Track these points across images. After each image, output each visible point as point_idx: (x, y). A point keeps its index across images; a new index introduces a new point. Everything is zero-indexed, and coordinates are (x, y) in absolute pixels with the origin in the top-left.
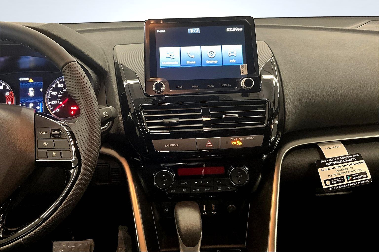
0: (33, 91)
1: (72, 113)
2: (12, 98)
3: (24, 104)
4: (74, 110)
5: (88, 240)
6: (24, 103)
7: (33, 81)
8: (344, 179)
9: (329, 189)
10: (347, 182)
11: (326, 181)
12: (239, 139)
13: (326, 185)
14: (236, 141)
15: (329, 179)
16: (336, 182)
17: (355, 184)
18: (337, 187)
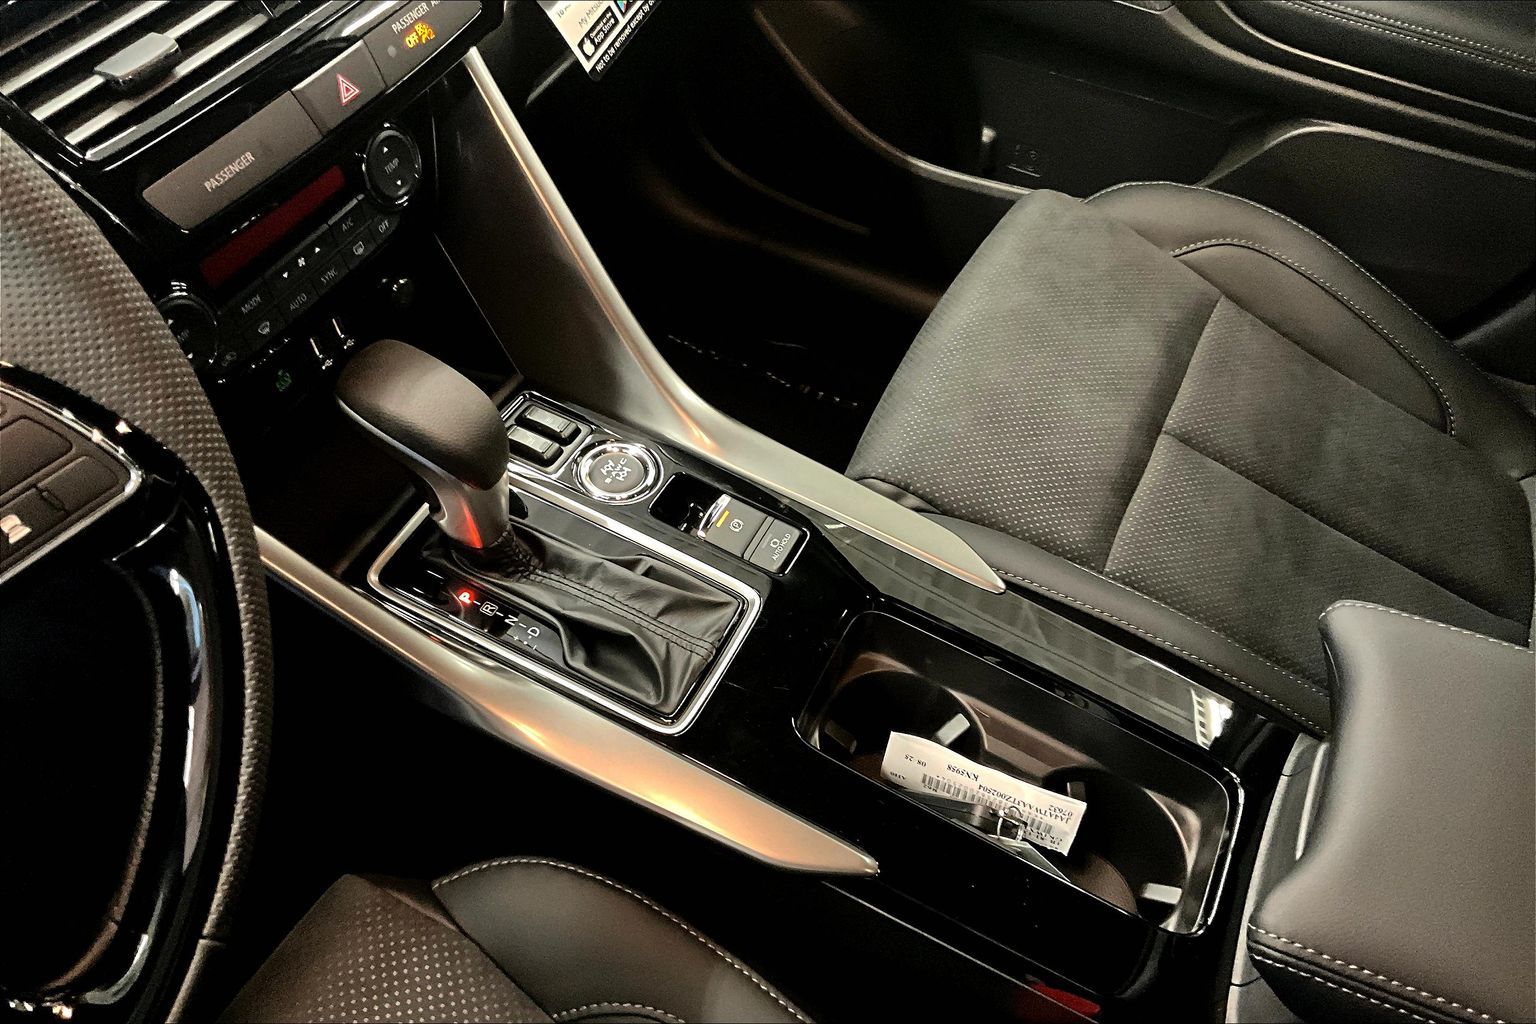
8: (614, 16)
9: (599, 68)
10: (623, 21)
11: (581, 45)
12: (415, 15)
13: (588, 58)
14: (410, 29)
15: (587, 35)
16: (601, 35)
17: (639, 17)
18: (612, 51)
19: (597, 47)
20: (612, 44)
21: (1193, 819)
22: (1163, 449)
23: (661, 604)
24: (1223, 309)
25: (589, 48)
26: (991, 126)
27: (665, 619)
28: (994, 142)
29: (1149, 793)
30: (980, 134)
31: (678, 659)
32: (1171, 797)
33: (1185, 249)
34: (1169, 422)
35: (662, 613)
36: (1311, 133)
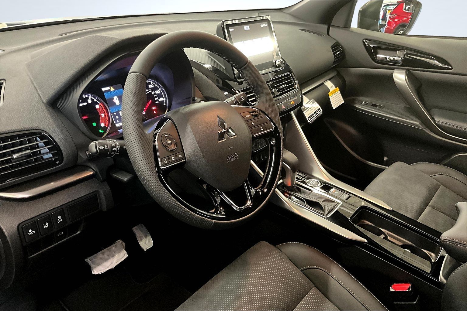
0: (118, 99)
1: (155, 112)
2: (104, 110)
3: (115, 114)
4: (155, 110)
5: (117, 241)
6: (115, 112)
7: (114, 90)
8: (314, 115)
9: (311, 123)
10: (315, 116)
11: (308, 118)
12: (292, 100)
13: (309, 121)
14: (291, 102)
15: (309, 117)
16: (312, 118)
17: (318, 116)
18: (313, 121)
19: (311, 119)
20: (313, 119)
21: (433, 254)
22: (427, 209)
23: (323, 200)
24: (441, 187)
25: (309, 119)
26: (386, 157)
27: (324, 202)
28: (387, 160)
29: (423, 250)
30: (384, 159)
31: (327, 208)
32: (428, 251)
33: (432, 175)
34: (430, 204)
35: (323, 201)
36: (461, 155)
